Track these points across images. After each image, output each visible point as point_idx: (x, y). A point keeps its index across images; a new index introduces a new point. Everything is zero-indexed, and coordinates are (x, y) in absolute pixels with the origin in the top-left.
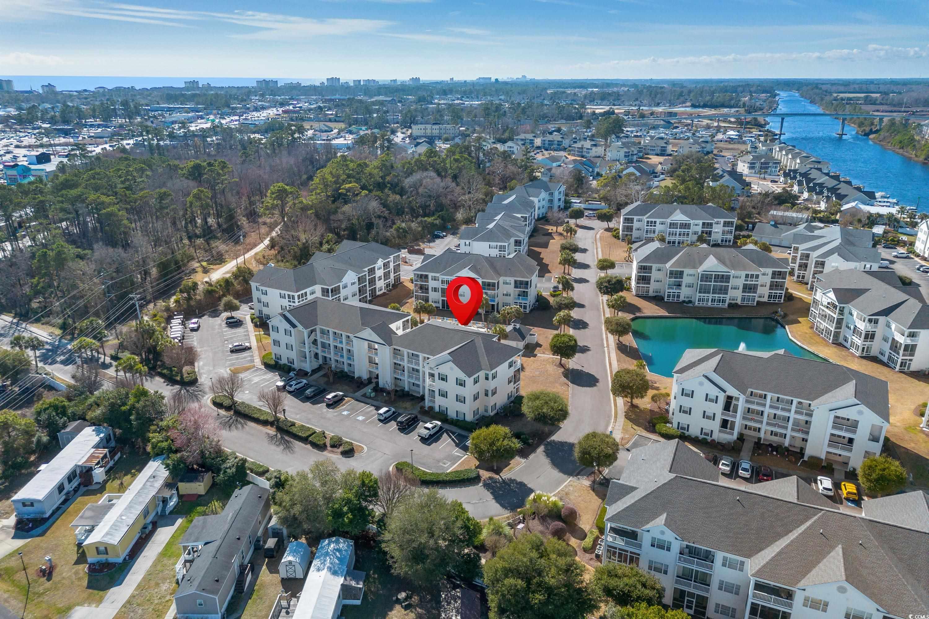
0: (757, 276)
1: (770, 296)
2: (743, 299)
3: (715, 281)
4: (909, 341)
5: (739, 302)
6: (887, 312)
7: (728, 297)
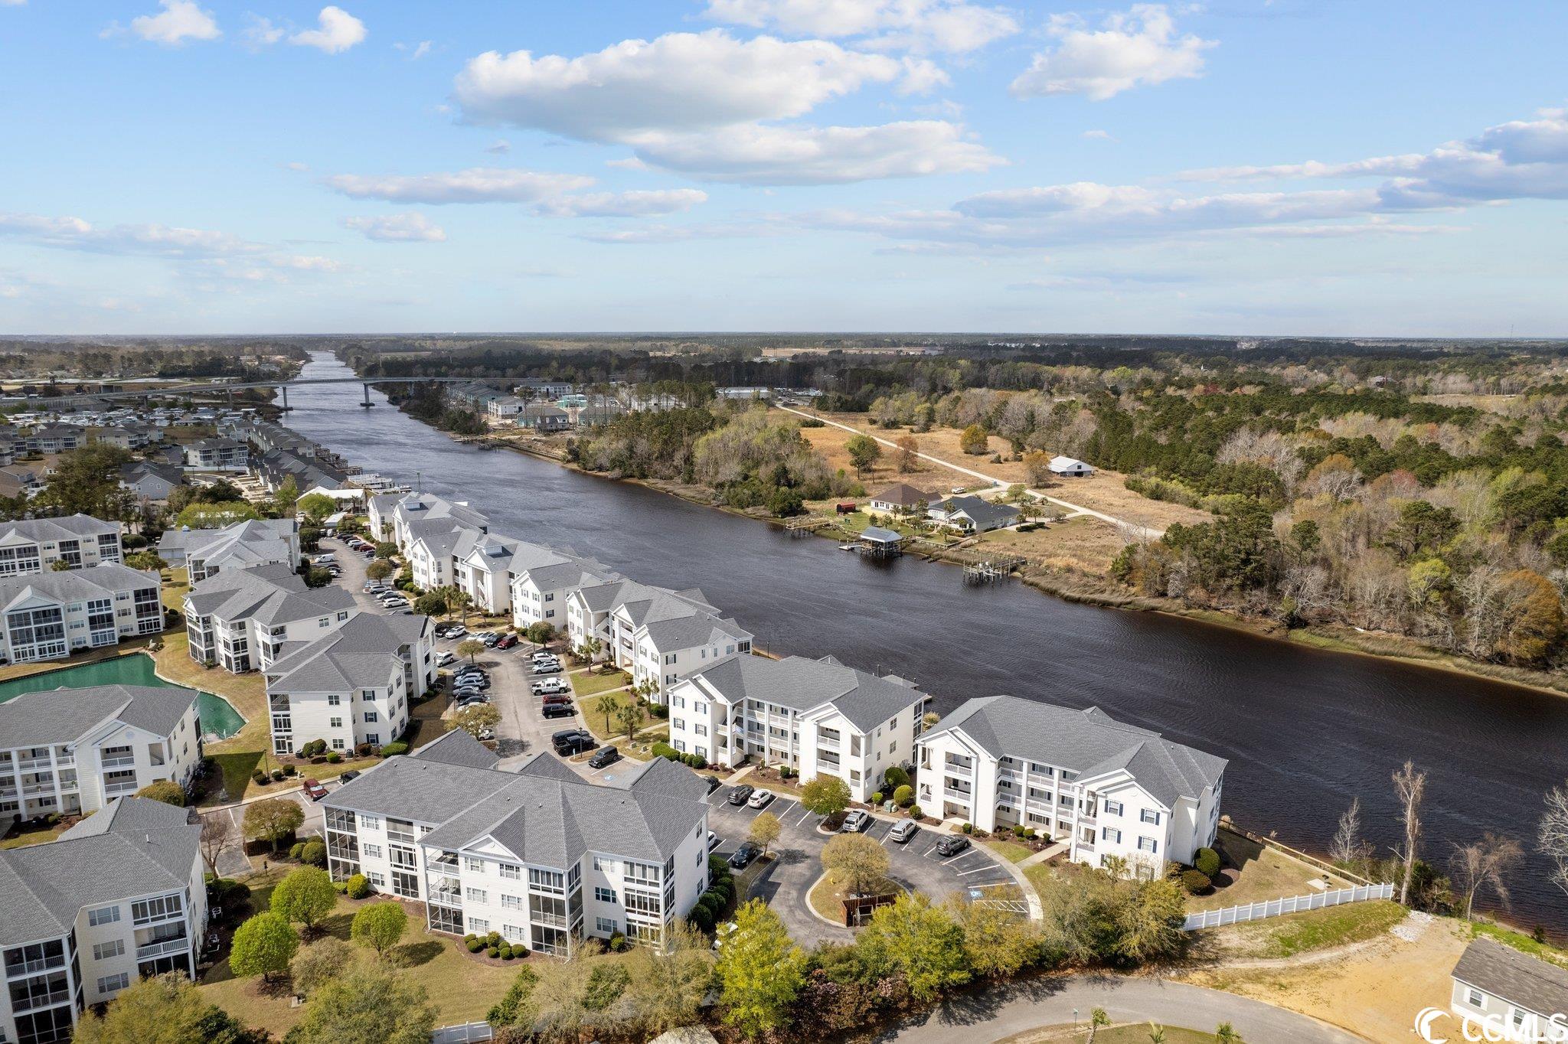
0: (107, 602)
1: (141, 627)
2: (96, 638)
3: (35, 623)
4: (276, 641)
5: (90, 644)
6: (249, 612)
7: (67, 642)
